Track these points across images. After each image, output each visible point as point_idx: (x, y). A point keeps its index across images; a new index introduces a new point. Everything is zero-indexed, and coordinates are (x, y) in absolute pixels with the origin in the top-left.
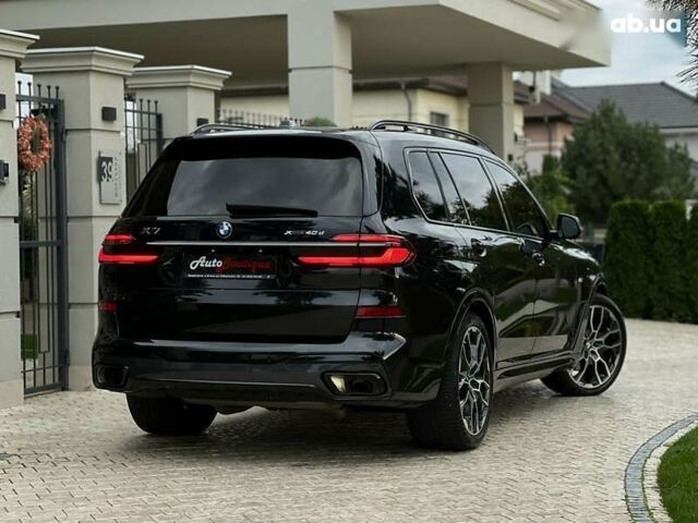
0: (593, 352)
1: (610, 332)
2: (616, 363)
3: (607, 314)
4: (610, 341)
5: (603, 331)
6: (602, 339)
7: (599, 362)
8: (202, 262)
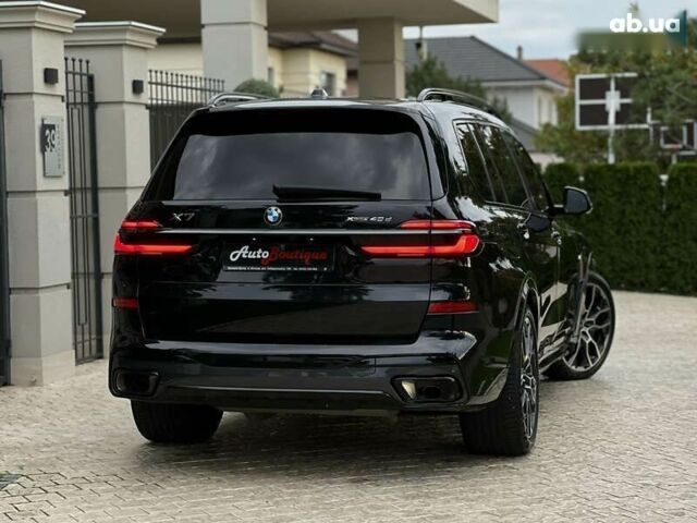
0: (584, 333)
1: (601, 311)
2: (606, 343)
3: (598, 293)
4: (600, 321)
5: (594, 311)
6: (593, 319)
7: (591, 343)
8: (244, 252)
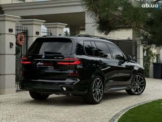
0: (138, 86)
1: (142, 81)
2: (143, 88)
4: (141, 83)
5: (140, 81)
6: (140, 83)
7: (139, 88)
8: (39, 63)
